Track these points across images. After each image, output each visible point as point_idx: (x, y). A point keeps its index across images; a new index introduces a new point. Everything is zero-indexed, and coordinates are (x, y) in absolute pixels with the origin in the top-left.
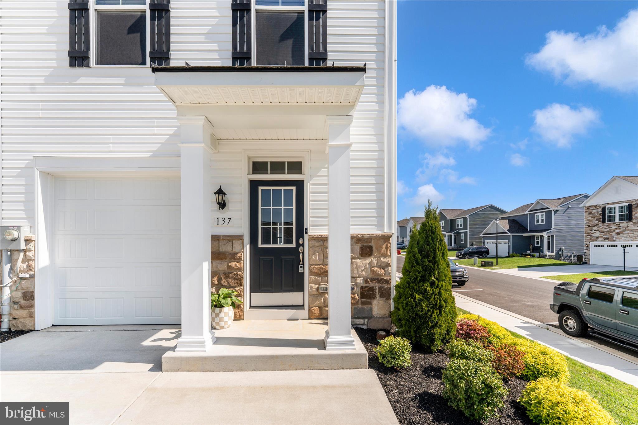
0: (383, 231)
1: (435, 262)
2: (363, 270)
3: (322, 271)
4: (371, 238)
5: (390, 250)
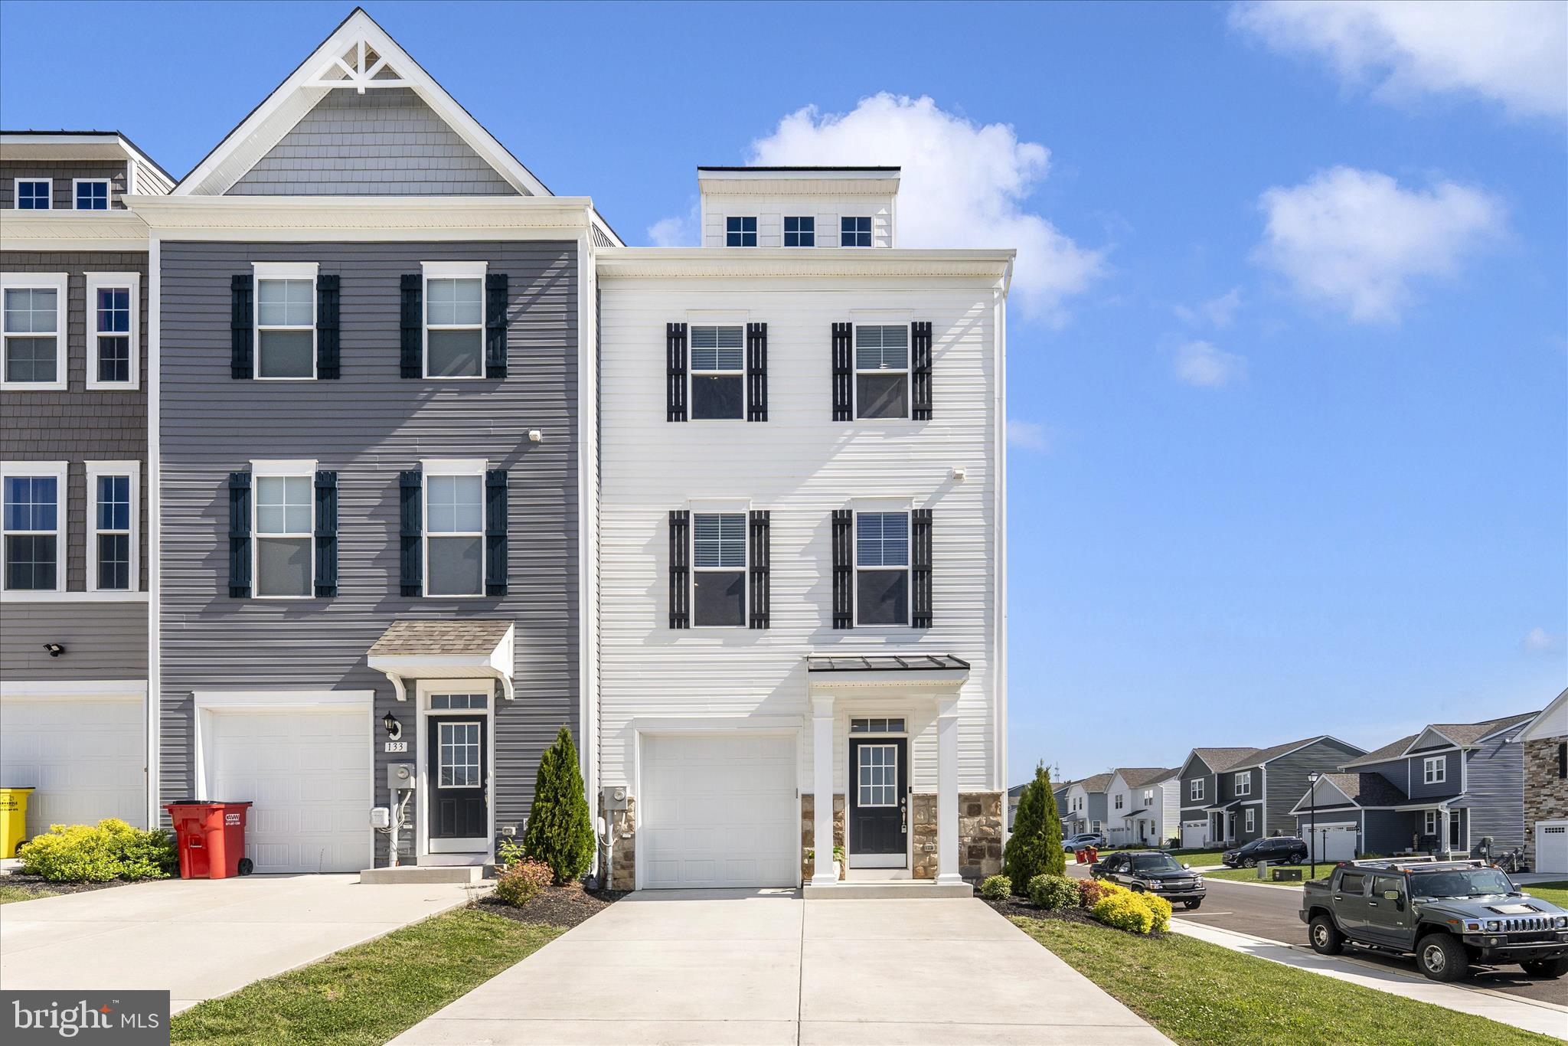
0: (992, 789)
1: (1042, 816)
2: (971, 829)
3: (927, 830)
4: (979, 797)
5: (1000, 809)
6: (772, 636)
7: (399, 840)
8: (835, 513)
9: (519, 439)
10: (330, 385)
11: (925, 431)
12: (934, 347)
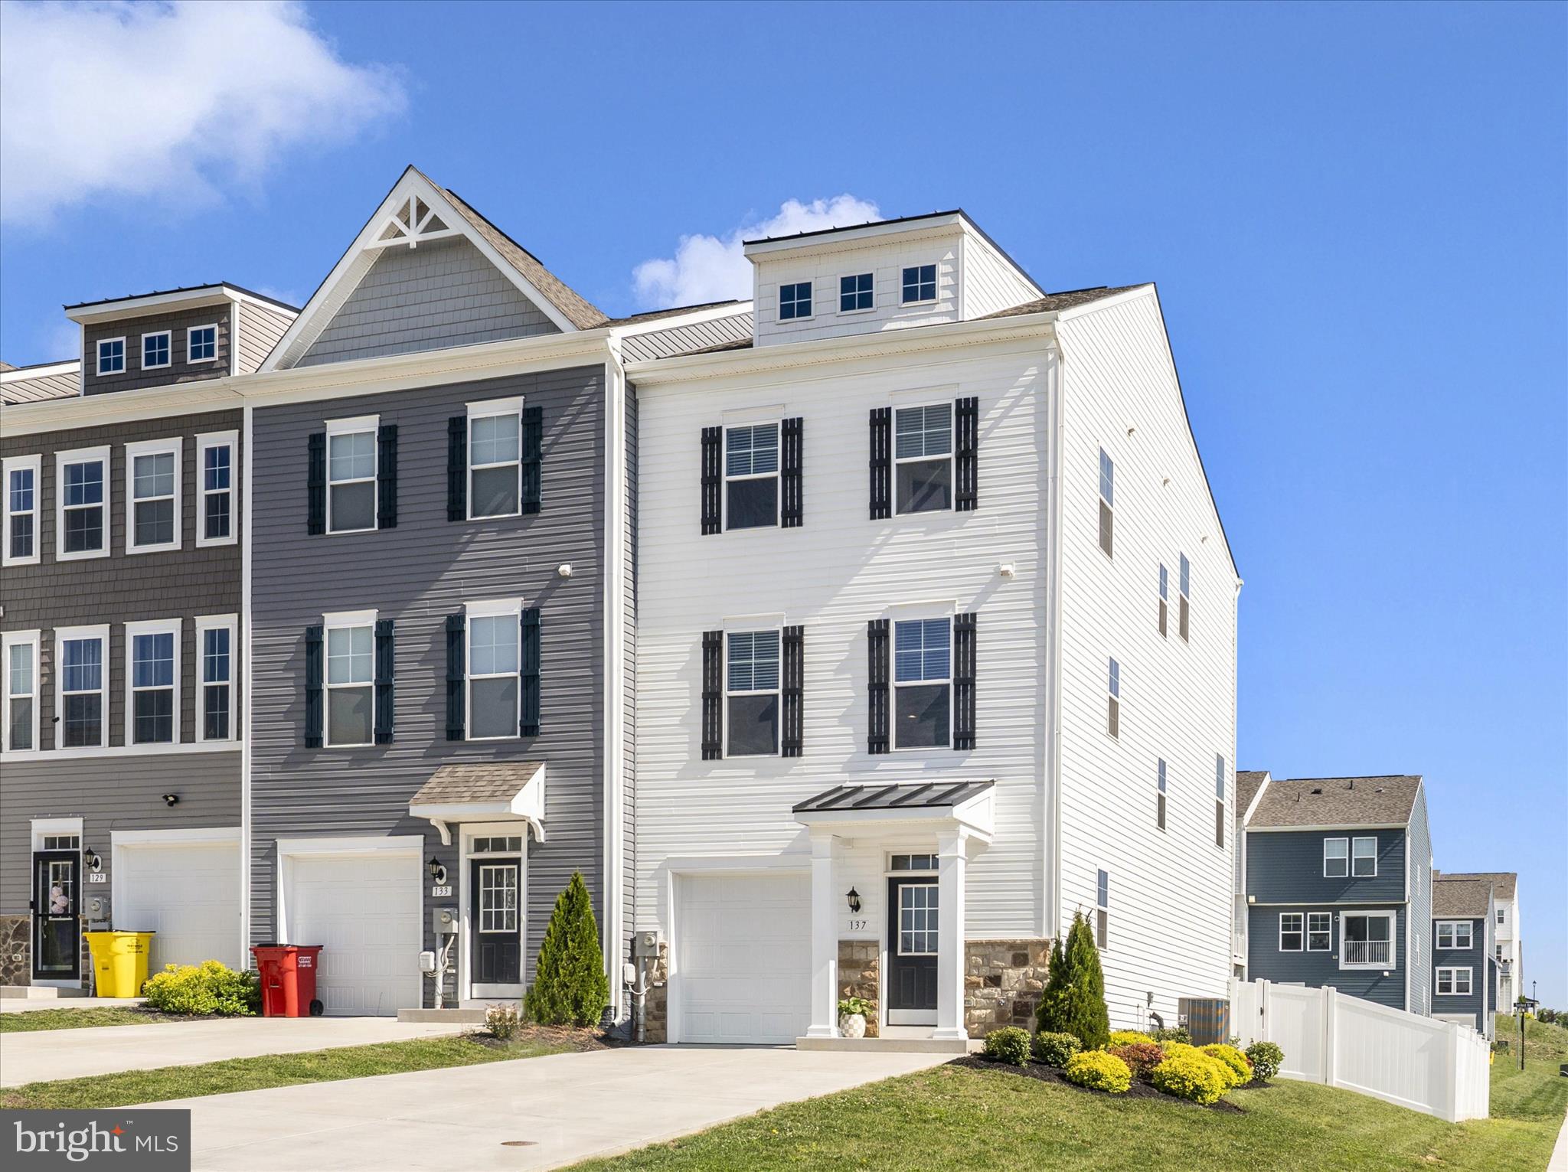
0: (1041, 938)
4: (1025, 944)
6: (806, 765)
7: (444, 984)
8: (871, 623)
9: (550, 575)
10: (390, 534)
11: (970, 522)
12: (981, 425)
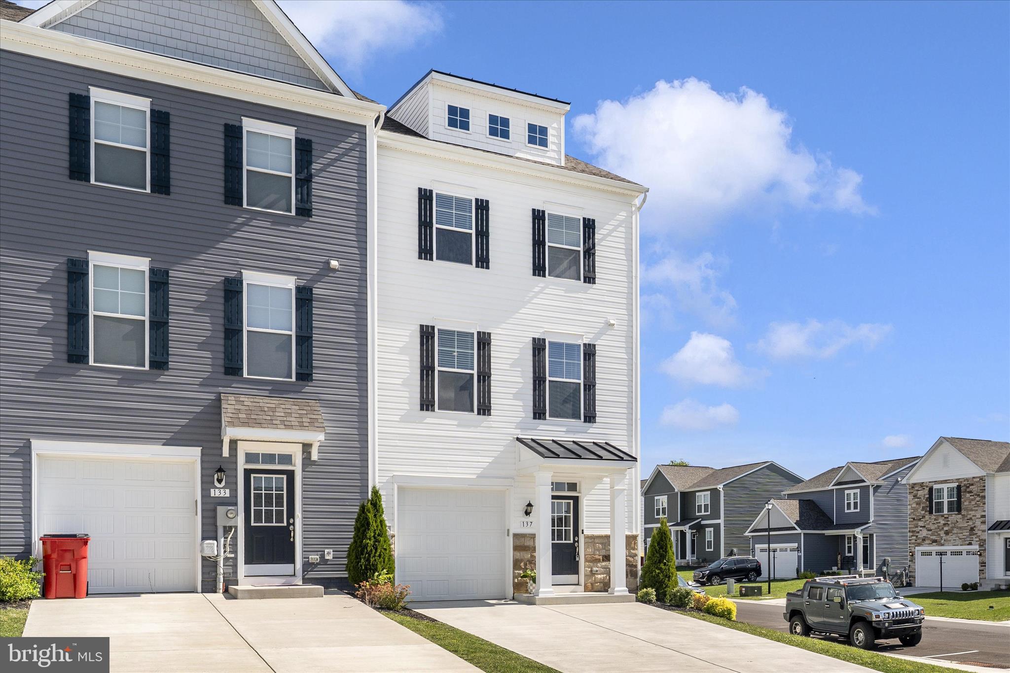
0: (632, 532)
1: (666, 551)
3: (593, 559)
5: (638, 545)
6: (493, 421)
7: (224, 566)
8: (534, 339)
9: (321, 266)
10: (162, 199)
11: (591, 291)
12: (597, 236)
